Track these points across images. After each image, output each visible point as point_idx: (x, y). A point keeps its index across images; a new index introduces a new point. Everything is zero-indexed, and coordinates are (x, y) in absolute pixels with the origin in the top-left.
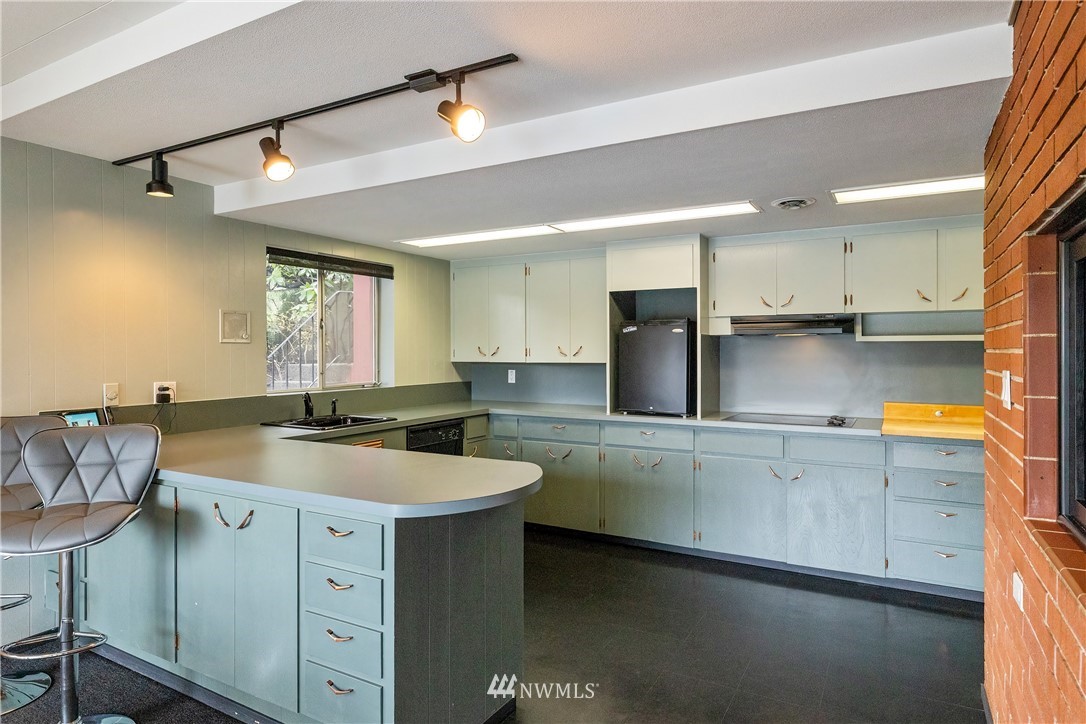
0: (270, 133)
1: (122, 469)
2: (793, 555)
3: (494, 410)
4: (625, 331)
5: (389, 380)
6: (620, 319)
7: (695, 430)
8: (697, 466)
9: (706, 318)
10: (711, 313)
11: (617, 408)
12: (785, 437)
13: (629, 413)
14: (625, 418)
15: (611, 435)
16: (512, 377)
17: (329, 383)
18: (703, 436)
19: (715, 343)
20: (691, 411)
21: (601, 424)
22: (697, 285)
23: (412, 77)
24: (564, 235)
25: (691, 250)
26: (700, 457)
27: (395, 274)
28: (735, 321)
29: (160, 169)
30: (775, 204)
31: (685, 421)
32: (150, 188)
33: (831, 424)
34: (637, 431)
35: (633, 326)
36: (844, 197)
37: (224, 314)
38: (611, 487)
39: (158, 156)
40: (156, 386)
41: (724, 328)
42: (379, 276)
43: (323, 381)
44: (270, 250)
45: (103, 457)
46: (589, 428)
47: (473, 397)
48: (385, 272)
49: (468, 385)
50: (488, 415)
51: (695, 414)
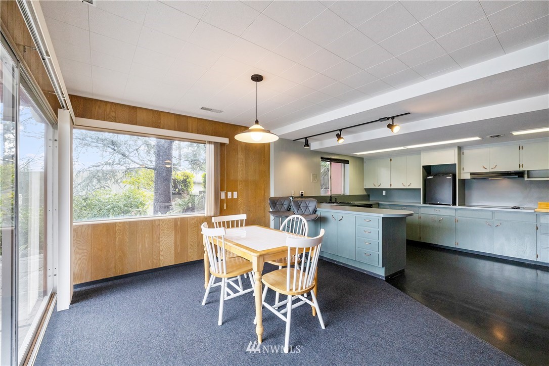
0: (339, 132)
1: (309, 208)
2: (496, 251)
3: (380, 203)
4: (428, 178)
5: (348, 193)
6: (426, 174)
7: (456, 210)
8: (457, 221)
9: (460, 173)
10: (462, 171)
11: (425, 202)
12: (492, 212)
13: (430, 204)
14: (428, 205)
15: (423, 211)
16: (384, 193)
17: (333, 193)
18: (459, 211)
19: (463, 182)
20: (454, 203)
21: (419, 207)
22: (457, 163)
23: (379, 119)
24: (408, 149)
25: (455, 151)
26: (457, 218)
27: (349, 163)
28: (471, 174)
29: (307, 141)
30: (488, 137)
31: (451, 206)
32: (305, 146)
33: (513, 208)
34: (433, 209)
35: (431, 176)
36: (515, 133)
37: (313, 175)
38: (423, 227)
39: (306, 138)
40: (300, 192)
41: (468, 177)
42: (344, 163)
43: (331, 193)
44: (322, 158)
45: (305, 205)
46: (415, 208)
47: (370, 199)
48: (347, 162)
49: (369, 195)
50: (378, 204)
51: (456, 205)
